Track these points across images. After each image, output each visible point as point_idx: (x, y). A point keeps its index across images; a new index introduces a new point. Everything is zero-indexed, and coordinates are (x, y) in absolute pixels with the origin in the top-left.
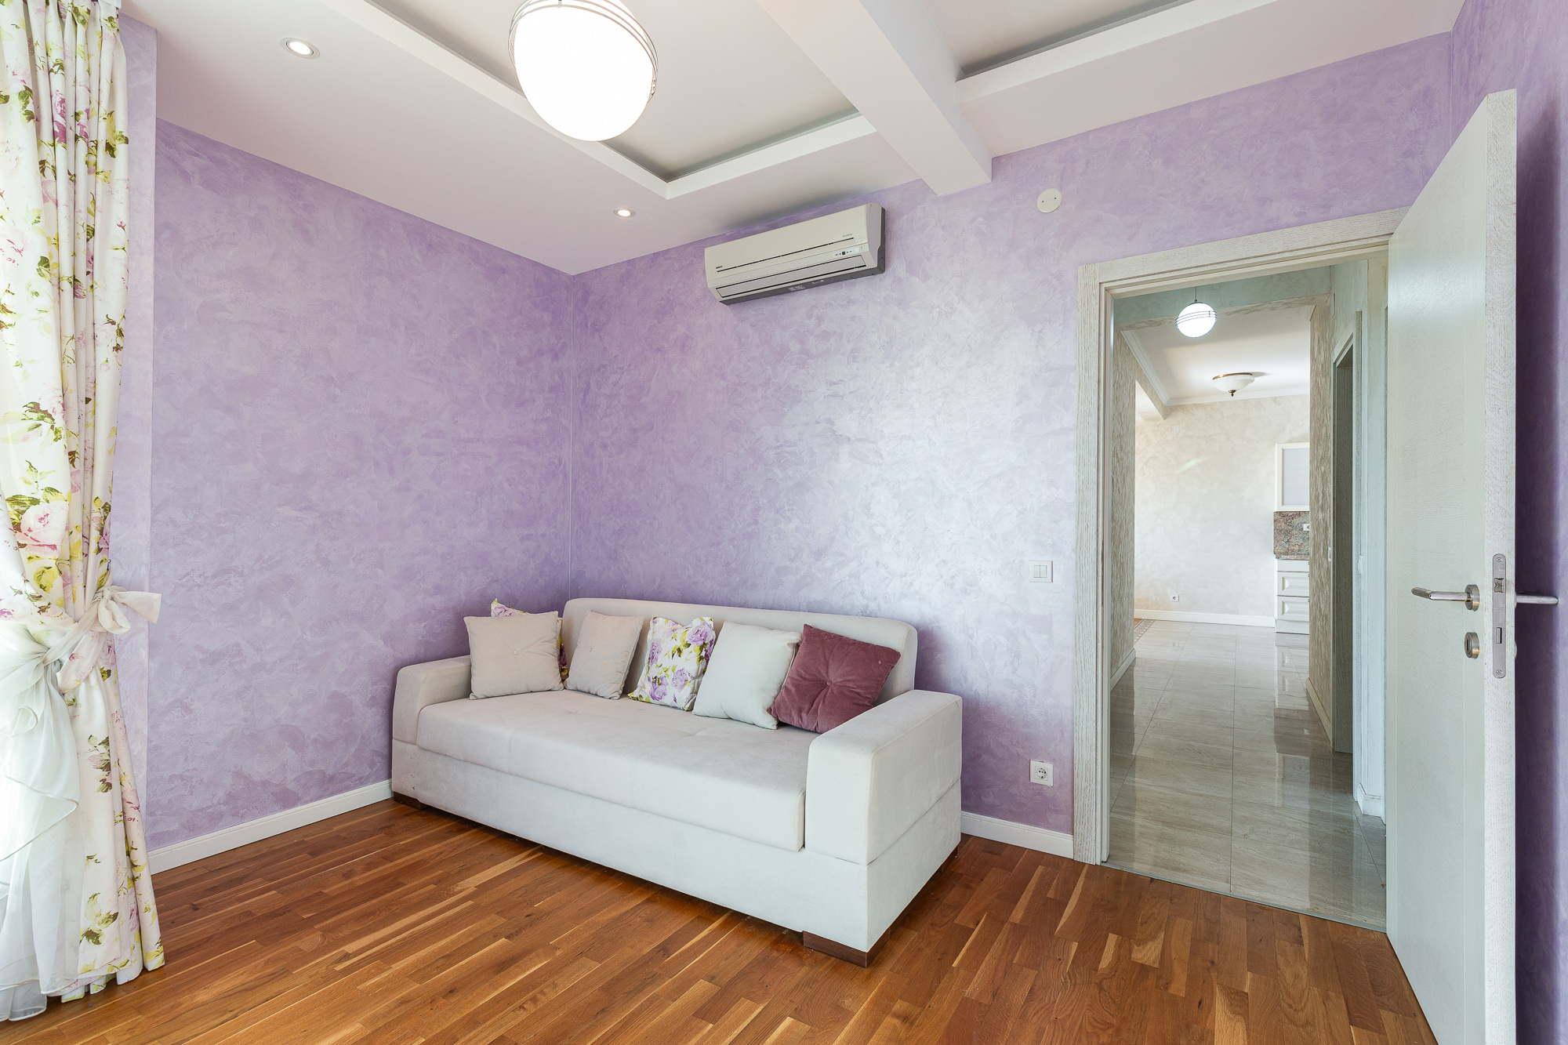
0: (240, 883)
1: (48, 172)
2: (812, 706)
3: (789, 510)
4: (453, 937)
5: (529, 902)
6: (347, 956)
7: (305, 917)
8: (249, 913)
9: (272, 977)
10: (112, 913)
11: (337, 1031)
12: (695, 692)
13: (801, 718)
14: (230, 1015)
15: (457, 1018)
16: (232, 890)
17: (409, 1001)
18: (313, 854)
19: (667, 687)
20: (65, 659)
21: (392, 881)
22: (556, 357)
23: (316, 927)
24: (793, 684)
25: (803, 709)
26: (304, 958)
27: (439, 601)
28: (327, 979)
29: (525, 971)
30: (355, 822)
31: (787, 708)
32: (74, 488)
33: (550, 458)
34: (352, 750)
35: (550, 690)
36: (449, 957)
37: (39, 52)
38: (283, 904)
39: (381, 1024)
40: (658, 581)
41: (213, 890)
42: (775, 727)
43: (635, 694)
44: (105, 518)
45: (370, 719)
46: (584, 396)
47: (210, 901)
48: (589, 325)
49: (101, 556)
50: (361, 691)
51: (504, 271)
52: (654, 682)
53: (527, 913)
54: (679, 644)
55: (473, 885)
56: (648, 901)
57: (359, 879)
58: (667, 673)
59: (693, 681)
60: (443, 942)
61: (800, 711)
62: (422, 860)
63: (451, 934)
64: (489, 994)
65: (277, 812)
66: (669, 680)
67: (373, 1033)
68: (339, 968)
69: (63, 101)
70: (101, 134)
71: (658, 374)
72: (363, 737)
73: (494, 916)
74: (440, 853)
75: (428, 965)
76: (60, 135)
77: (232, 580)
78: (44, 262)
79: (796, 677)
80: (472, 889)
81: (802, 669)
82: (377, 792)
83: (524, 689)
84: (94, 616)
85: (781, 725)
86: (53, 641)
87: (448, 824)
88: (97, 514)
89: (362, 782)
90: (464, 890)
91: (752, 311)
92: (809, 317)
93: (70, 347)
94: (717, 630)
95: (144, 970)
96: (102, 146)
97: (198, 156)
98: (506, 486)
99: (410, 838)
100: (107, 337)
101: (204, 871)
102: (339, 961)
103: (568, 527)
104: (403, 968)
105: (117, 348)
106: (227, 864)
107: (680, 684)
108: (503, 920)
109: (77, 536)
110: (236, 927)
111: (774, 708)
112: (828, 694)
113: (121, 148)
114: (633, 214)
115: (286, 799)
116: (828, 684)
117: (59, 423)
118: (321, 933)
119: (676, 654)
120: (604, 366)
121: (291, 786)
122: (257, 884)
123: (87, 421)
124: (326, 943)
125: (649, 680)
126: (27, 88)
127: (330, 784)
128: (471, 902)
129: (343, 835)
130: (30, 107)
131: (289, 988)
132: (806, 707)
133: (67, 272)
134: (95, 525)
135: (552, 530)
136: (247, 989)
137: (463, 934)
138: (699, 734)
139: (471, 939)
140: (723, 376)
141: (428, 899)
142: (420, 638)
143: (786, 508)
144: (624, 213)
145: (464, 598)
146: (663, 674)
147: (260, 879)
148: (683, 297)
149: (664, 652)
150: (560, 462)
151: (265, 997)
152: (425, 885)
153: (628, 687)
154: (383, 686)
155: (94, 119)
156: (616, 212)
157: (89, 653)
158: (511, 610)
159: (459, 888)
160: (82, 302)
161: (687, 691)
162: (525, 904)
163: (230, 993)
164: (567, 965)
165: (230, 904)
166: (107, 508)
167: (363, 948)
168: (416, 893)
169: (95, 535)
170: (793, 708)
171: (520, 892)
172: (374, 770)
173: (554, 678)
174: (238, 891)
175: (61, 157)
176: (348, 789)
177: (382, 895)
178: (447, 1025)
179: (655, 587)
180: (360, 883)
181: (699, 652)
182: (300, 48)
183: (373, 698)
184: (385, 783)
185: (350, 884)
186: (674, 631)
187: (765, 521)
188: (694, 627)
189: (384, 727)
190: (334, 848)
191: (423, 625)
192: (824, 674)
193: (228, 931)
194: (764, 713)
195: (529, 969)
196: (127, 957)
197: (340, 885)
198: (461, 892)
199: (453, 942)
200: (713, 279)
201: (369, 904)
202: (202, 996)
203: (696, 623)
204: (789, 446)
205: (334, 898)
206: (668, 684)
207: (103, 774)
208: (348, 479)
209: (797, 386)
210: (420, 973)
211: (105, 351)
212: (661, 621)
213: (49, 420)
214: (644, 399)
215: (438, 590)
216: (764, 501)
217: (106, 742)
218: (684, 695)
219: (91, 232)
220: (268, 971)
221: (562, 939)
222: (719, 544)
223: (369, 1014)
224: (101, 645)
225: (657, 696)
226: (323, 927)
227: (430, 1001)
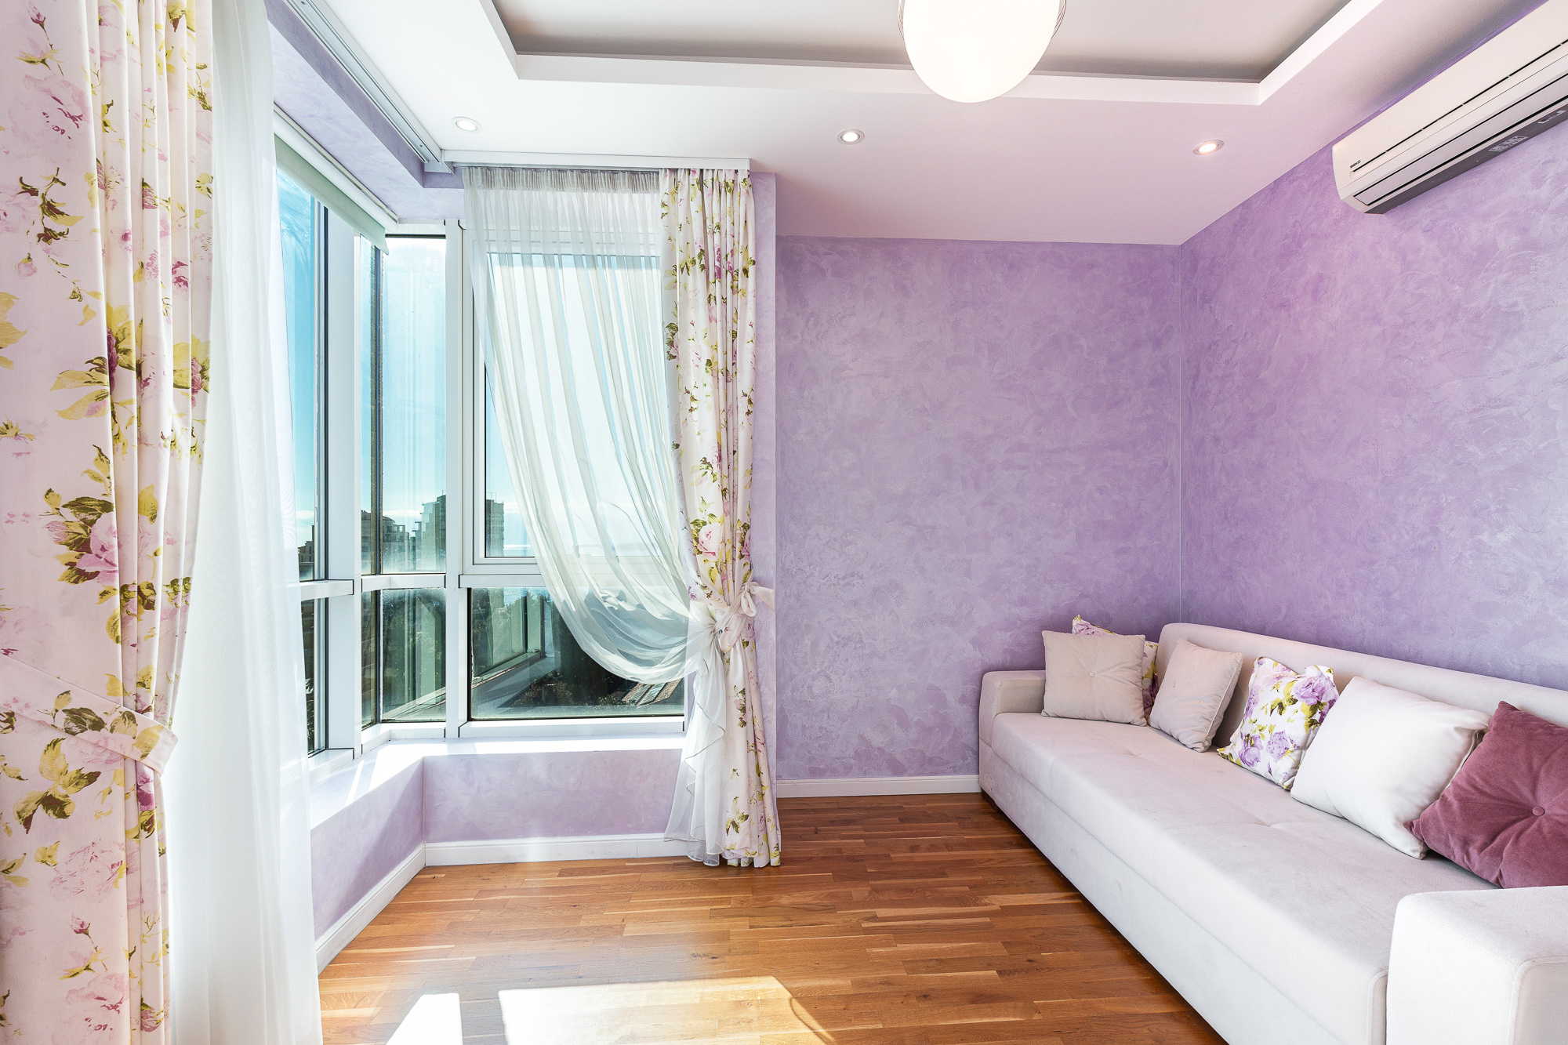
0: (849, 824)
1: (712, 300)
2: (1493, 840)
3: (1497, 511)
4: (955, 945)
5: (1039, 947)
6: (874, 918)
7: (869, 870)
8: (840, 850)
9: (825, 908)
10: (745, 814)
11: (834, 978)
12: (1296, 766)
13: (1468, 854)
14: (789, 923)
15: (915, 1024)
16: (841, 828)
17: (891, 984)
18: (902, 821)
19: (1261, 752)
20: (723, 630)
21: (940, 870)
22: (1158, 344)
23: (871, 882)
24: (1456, 796)
25: (1472, 841)
26: (850, 904)
27: (1024, 612)
28: (854, 930)
29: (995, 1017)
30: (943, 804)
31: (1439, 831)
32: (726, 513)
33: (1152, 461)
34: (947, 740)
35: (1129, 723)
36: (942, 963)
37: (708, 222)
38: (862, 853)
39: (864, 991)
40: (1284, 610)
41: (832, 823)
42: (1417, 855)
43: (1226, 751)
44: (745, 534)
45: (960, 714)
46: (1194, 383)
47: (826, 830)
48: (1198, 297)
49: (744, 561)
50: (954, 691)
51: (1091, 266)
52: (1246, 741)
53: (1030, 958)
54: (1281, 697)
55: (999, 904)
56: (1171, 1015)
57: (920, 856)
58: (1262, 732)
59: (1297, 752)
60: (945, 946)
61: (1465, 843)
62: (972, 860)
63: (956, 942)
64: (952, 1019)
65: (889, 776)
66: (1263, 742)
67: (854, 995)
68: (865, 925)
69: (719, 250)
70: (739, 265)
71: (1281, 338)
72: (955, 729)
73: (999, 944)
74: (990, 860)
75: (923, 961)
76: (718, 274)
77: (856, 581)
78: (709, 363)
79: (1464, 784)
80: (996, 907)
81: (1477, 774)
82: (965, 783)
83: (1098, 716)
84: (739, 603)
85: (1430, 854)
86: (718, 617)
87: (1009, 835)
88: (739, 531)
89: (955, 770)
90: (989, 904)
91: (1424, 210)
92: (1538, 181)
93: (723, 416)
94: (1341, 685)
95: (769, 864)
96: (740, 271)
97: (830, 254)
98: (1097, 495)
99: (974, 835)
100: (743, 405)
101: (834, 806)
102: (868, 920)
103: (1178, 539)
104: (904, 952)
105: (748, 413)
106: (850, 806)
107: (1277, 751)
108: (1005, 952)
109: (729, 546)
110: (829, 857)
111: (1418, 824)
112: (1531, 829)
113: (751, 269)
114: (1220, 144)
115: (897, 769)
116: (1535, 812)
117: (716, 469)
118: (869, 889)
119: (1276, 710)
120: (1215, 343)
121: (899, 757)
122: (857, 830)
123: (732, 467)
124: (868, 899)
125: (1242, 737)
126: (701, 250)
127: (929, 765)
128: (988, 920)
129: (929, 812)
130: (703, 262)
131: (828, 923)
132: (1479, 840)
133: (721, 366)
134: (738, 539)
135: (1156, 542)
136: (808, 909)
137: (964, 947)
138: (1276, 826)
139: (968, 956)
140: (1377, 320)
141: (957, 898)
142: (1006, 647)
143: (1493, 508)
144: (1208, 148)
145: (1051, 612)
146: (1257, 733)
147: (860, 827)
148: (1314, 225)
149: (1261, 704)
150: (1165, 464)
151: (813, 922)
152: (961, 884)
153: (1219, 739)
154: (972, 687)
155: (736, 255)
156: (1196, 151)
157: (736, 628)
158: (1095, 629)
159: (986, 901)
160: (730, 384)
161: (1287, 763)
162: (1034, 947)
163: (798, 906)
164: (1037, 1035)
165: (834, 838)
166: (746, 527)
167: (889, 917)
168: (951, 888)
169: (738, 545)
170: (1452, 834)
171: (1037, 932)
172: (966, 762)
173: (1135, 712)
174: (843, 830)
175: (717, 290)
176: (944, 773)
177: (926, 877)
178: (905, 1025)
179: (1280, 618)
180: (918, 860)
181: (1309, 713)
182: (851, 137)
183: (963, 696)
184: (973, 778)
185: (911, 857)
186: (1278, 678)
187: (1452, 529)
188: (1307, 678)
189: (973, 725)
190: (918, 821)
191: (1009, 634)
192: (1526, 792)
193: (823, 858)
194: (1396, 826)
195: (999, 1016)
196: (756, 849)
197: (904, 855)
198: (986, 905)
199: (952, 950)
200: (1346, 183)
201: (913, 881)
202: (785, 900)
203: (1311, 672)
204: (1498, 407)
205: (894, 864)
206: (1262, 748)
207: (740, 714)
208: (940, 497)
209: (1515, 304)
210: (913, 964)
211: (742, 417)
212: (1268, 662)
213: (710, 468)
214: (1263, 374)
215: (1023, 601)
216: (1450, 498)
217: (743, 692)
218: (1284, 765)
219: (734, 335)
220: (826, 902)
221: (1049, 1004)
222: (1372, 563)
223: (861, 976)
224: (743, 623)
225: (1248, 760)
226: (874, 885)
227: (905, 994)
